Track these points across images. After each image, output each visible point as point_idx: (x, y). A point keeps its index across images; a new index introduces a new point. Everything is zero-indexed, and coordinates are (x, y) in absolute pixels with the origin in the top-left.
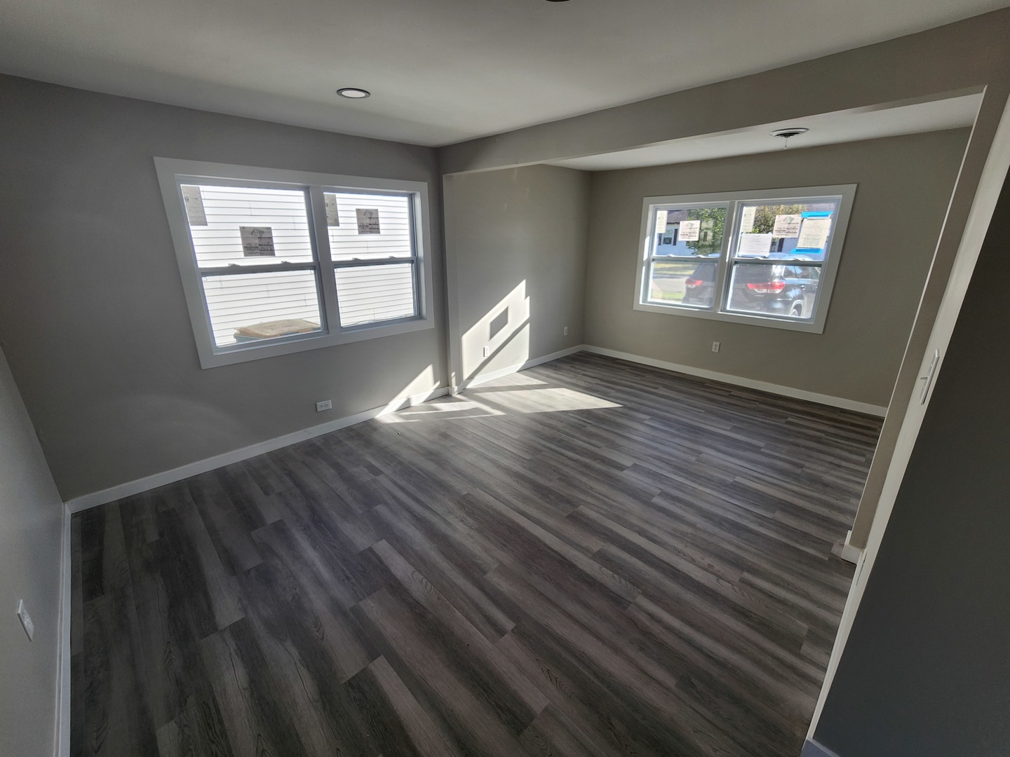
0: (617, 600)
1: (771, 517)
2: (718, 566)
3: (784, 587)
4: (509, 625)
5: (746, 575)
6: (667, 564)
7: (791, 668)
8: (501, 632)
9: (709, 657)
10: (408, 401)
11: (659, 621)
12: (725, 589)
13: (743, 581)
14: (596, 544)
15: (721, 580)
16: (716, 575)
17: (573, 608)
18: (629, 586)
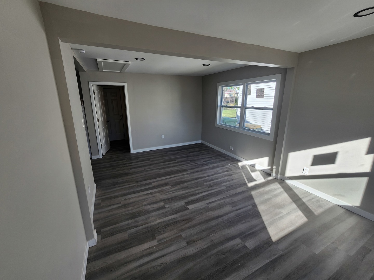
0: (138, 182)
1: (128, 231)
2: (128, 201)
3: (110, 210)
4: (145, 170)
5: (120, 205)
6: (138, 193)
7: (101, 196)
8: (145, 169)
9: (116, 187)
10: (255, 165)
11: (128, 185)
12: (123, 198)
13: (120, 203)
14: (154, 184)
15: (125, 199)
16: (127, 199)
17: (142, 176)
18: (139, 185)
